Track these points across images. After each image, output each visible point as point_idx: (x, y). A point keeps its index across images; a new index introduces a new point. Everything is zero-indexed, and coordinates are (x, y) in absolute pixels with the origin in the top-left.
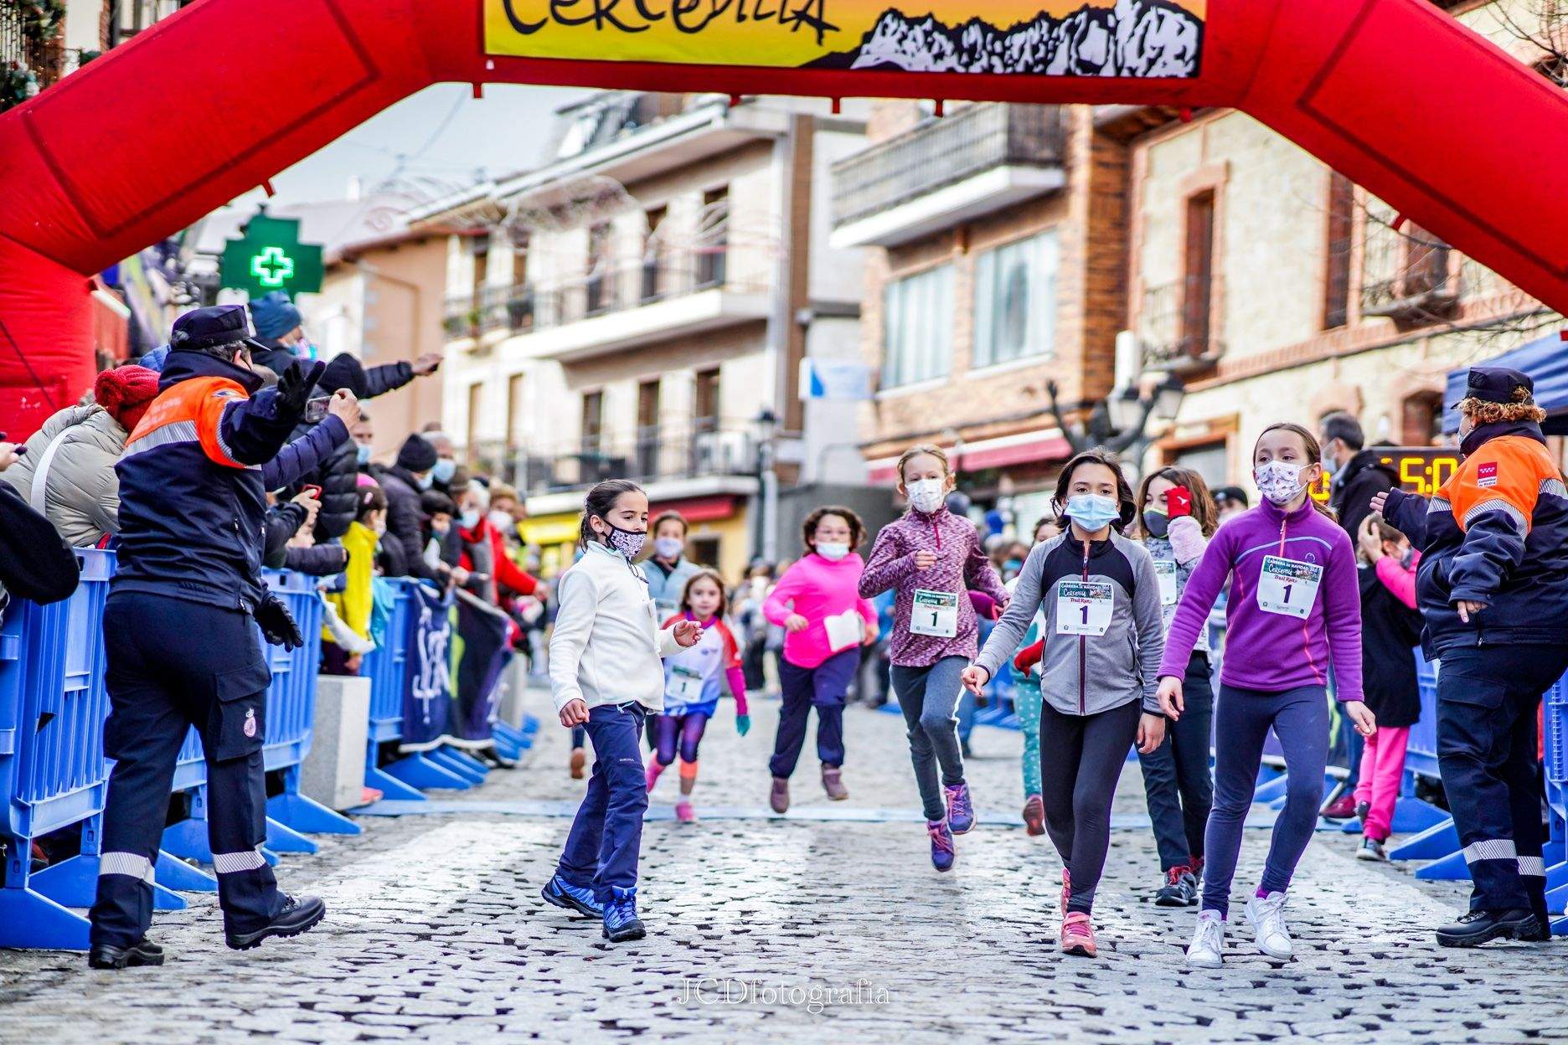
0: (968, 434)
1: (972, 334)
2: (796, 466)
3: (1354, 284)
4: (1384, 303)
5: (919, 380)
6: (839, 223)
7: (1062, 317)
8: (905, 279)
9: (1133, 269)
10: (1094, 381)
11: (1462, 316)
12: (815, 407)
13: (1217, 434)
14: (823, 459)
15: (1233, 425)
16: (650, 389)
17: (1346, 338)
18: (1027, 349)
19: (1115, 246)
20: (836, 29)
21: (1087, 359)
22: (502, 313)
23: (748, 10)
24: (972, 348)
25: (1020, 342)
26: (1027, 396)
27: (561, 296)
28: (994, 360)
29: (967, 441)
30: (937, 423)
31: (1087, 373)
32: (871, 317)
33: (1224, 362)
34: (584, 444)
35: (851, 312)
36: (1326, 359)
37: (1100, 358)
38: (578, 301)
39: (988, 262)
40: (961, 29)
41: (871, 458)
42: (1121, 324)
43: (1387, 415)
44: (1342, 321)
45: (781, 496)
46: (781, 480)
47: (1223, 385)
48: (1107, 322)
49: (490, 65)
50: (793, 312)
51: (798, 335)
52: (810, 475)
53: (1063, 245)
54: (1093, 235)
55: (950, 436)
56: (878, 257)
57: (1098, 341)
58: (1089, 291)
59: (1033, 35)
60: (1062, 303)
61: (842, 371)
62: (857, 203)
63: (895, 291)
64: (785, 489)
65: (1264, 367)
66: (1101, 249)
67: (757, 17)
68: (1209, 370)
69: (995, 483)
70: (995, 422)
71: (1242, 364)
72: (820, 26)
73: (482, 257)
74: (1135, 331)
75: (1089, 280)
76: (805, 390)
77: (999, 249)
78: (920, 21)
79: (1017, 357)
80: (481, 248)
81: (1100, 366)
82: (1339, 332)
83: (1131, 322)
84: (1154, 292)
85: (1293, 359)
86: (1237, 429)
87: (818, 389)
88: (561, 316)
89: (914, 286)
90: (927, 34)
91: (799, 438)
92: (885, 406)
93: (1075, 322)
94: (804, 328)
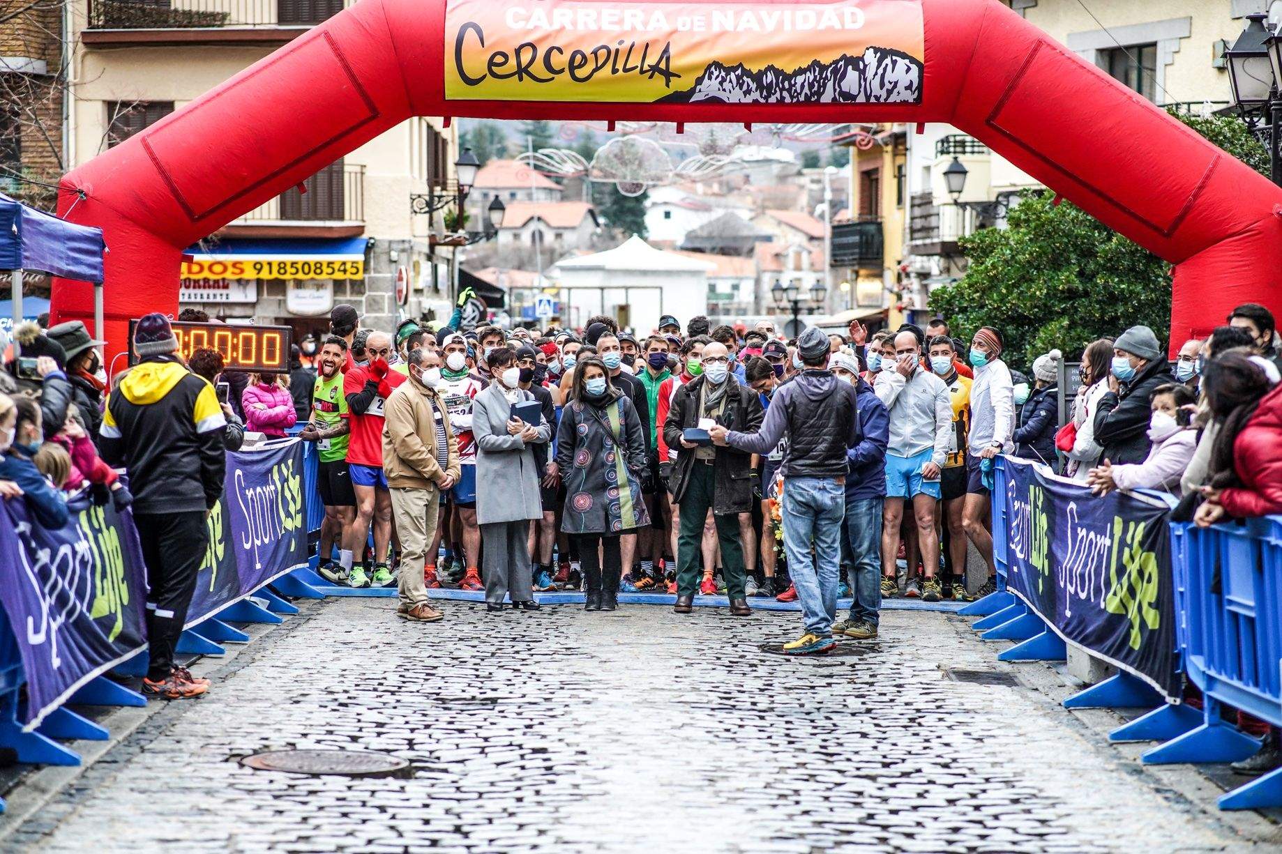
20: (678, 76)
40: (761, 74)
59: (810, 76)
67: (625, 70)
72: (668, 74)
78: (734, 69)
90: (739, 77)
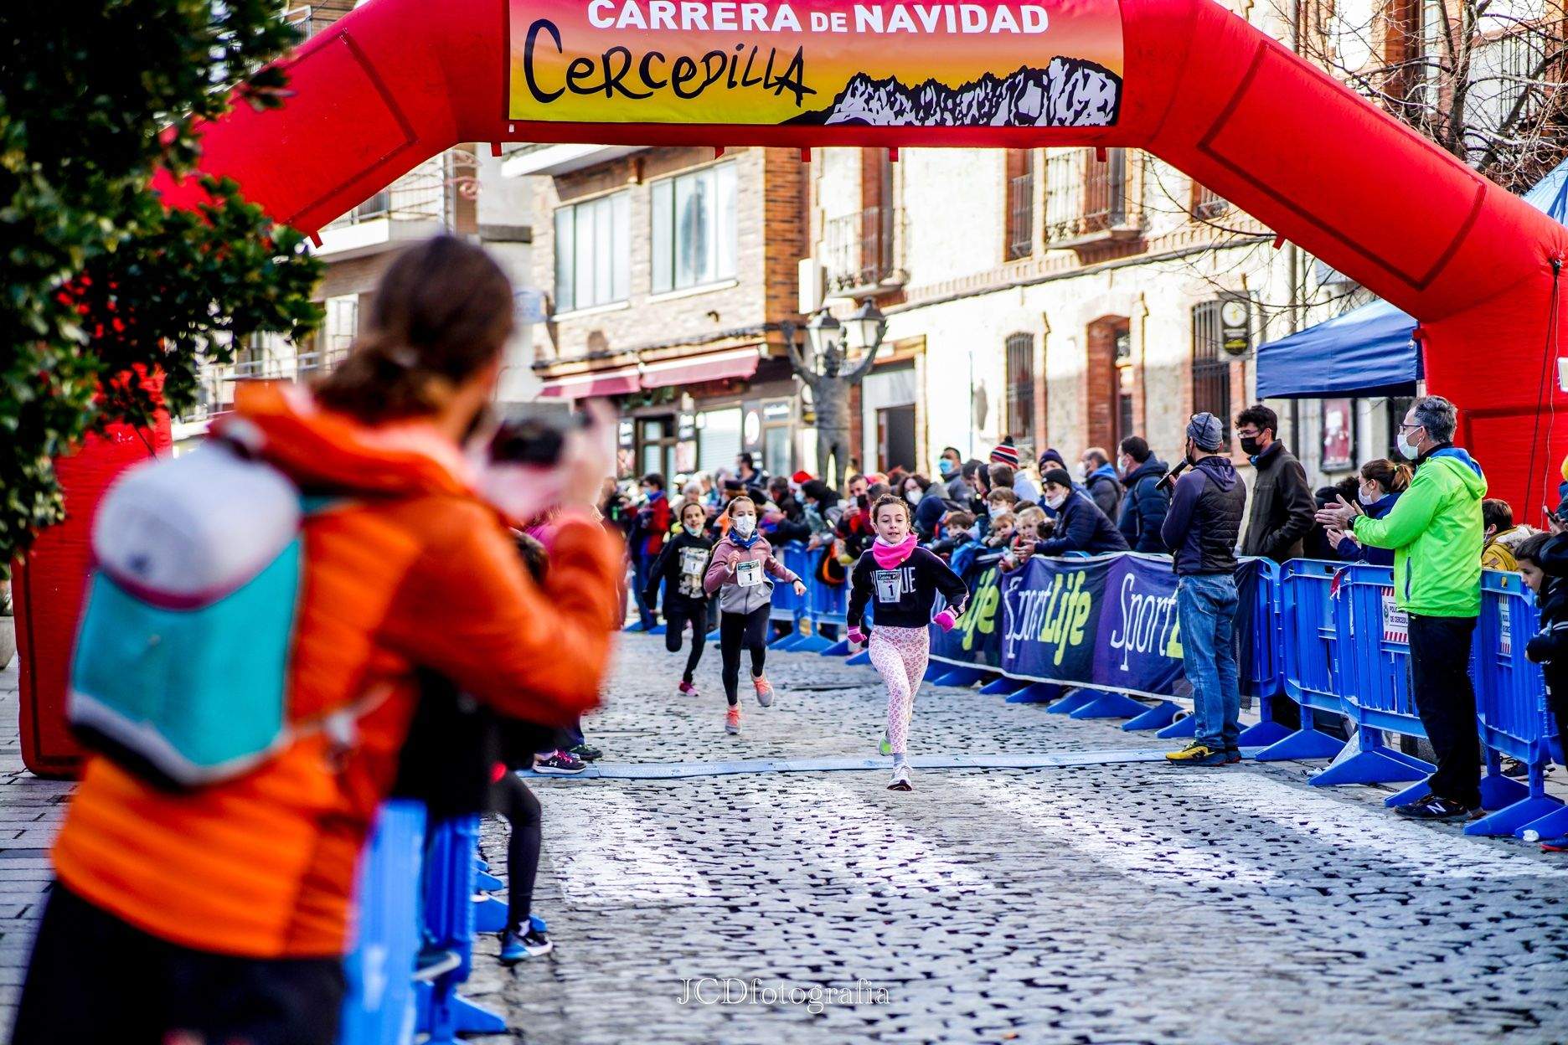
0: (648, 356)
1: (651, 261)
4: (1070, 238)
5: (595, 305)
6: (511, 153)
7: (743, 245)
8: (576, 207)
9: (812, 198)
10: (777, 305)
11: (1146, 250)
13: (903, 354)
15: (921, 347)
17: (1029, 268)
18: (709, 275)
19: (791, 177)
20: (814, 92)
21: (768, 284)
23: (738, 78)
24: (651, 274)
25: (701, 268)
26: (711, 320)
28: (675, 286)
29: (647, 363)
30: (617, 345)
31: (769, 298)
32: (542, 242)
33: (908, 288)
35: (521, 236)
36: (1012, 286)
37: (784, 284)
39: (663, 193)
40: (919, 90)
41: (547, 378)
42: (802, 251)
43: (1073, 339)
44: (1026, 252)
47: (908, 310)
48: (789, 249)
49: (512, 129)
53: (742, 175)
54: (771, 167)
55: (630, 358)
56: (546, 185)
57: (779, 268)
58: (768, 222)
59: (980, 93)
60: (744, 232)
63: (567, 218)
65: (951, 294)
66: (778, 180)
67: (745, 83)
68: (895, 295)
69: (677, 398)
70: (679, 344)
71: (927, 290)
72: (800, 90)
74: (816, 258)
75: (768, 210)
77: (675, 179)
79: (696, 285)
81: (781, 291)
82: (1024, 261)
83: (813, 251)
84: (833, 222)
85: (978, 287)
86: (925, 352)
89: (586, 213)
90: (889, 94)
92: (561, 328)
93: (757, 251)
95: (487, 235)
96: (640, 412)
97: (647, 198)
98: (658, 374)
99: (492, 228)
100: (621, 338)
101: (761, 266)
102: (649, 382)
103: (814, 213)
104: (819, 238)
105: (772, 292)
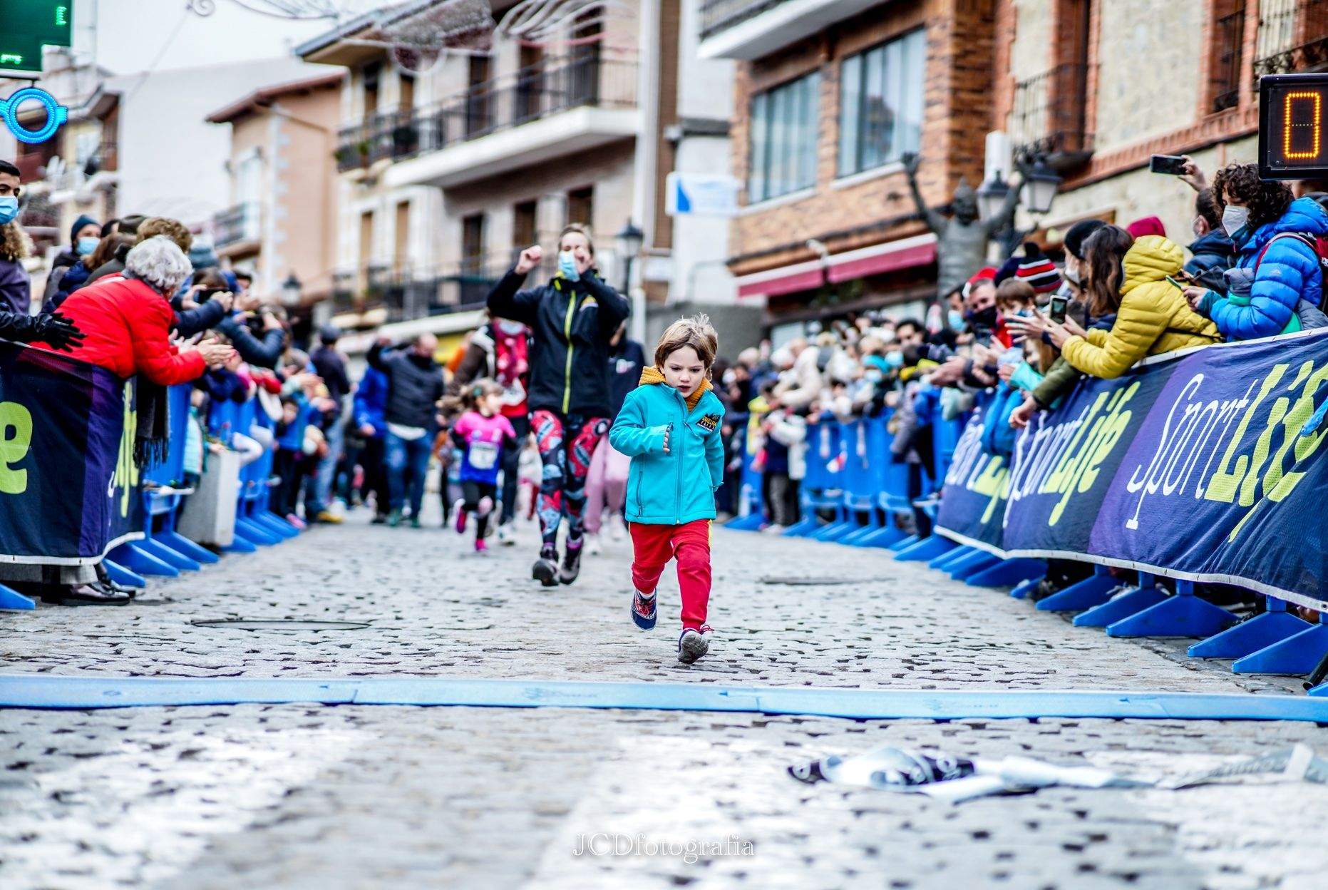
0: (835, 245)
1: (838, 143)
2: (664, 284)
3: (1248, 55)
5: (785, 193)
6: (706, 34)
7: (929, 118)
8: (771, 91)
9: (1001, 67)
12: (683, 223)
14: (692, 279)
16: (526, 212)
17: (1234, 122)
18: (891, 153)
19: (981, 42)
21: (953, 161)
22: (387, 142)
24: (837, 157)
25: (885, 147)
26: (891, 203)
27: (440, 121)
28: (860, 168)
29: (833, 253)
30: (802, 236)
31: (952, 176)
32: (738, 131)
33: (1098, 157)
34: (462, 265)
35: (719, 130)
36: (1212, 145)
37: (969, 160)
38: (456, 126)
39: (854, 67)
41: (739, 274)
42: (990, 125)
44: (1232, 101)
45: (650, 314)
46: (649, 298)
47: (1098, 181)
48: (975, 123)
50: (661, 128)
51: (667, 152)
52: (678, 293)
53: (932, 43)
54: (962, 30)
55: (816, 248)
56: (746, 70)
57: (964, 143)
58: (955, 91)
60: (929, 104)
61: (709, 185)
62: (722, 13)
63: (762, 104)
64: (654, 305)
65: (1144, 159)
66: (970, 46)
68: (1085, 165)
70: (862, 231)
71: (1119, 156)
73: (372, 91)
74: (1005, 130)
75: (955, 78)
76: (671, 205)
77: (864, 53)
79: (882, 164)
80: (371, 80)
81: (967, 169)
82: (1229, 114)
83: (1000, 120)
84: (1025, 86)
85: (1175, 148)
87: (684, 204)
88: (441, 140)
89: (780, 97)
91: (667, 256)
93: (942, 122)
94: (674, 145)
95: (686, 126)
96: (825, 311)
97: (835, 75)
98: (841, 267)
99: (694, 121)
100: (806, 227)
101: (945, 140)
102: (834, 277)
103: (1003, 83)
104: (1008, 109)
105: (957, 169)
